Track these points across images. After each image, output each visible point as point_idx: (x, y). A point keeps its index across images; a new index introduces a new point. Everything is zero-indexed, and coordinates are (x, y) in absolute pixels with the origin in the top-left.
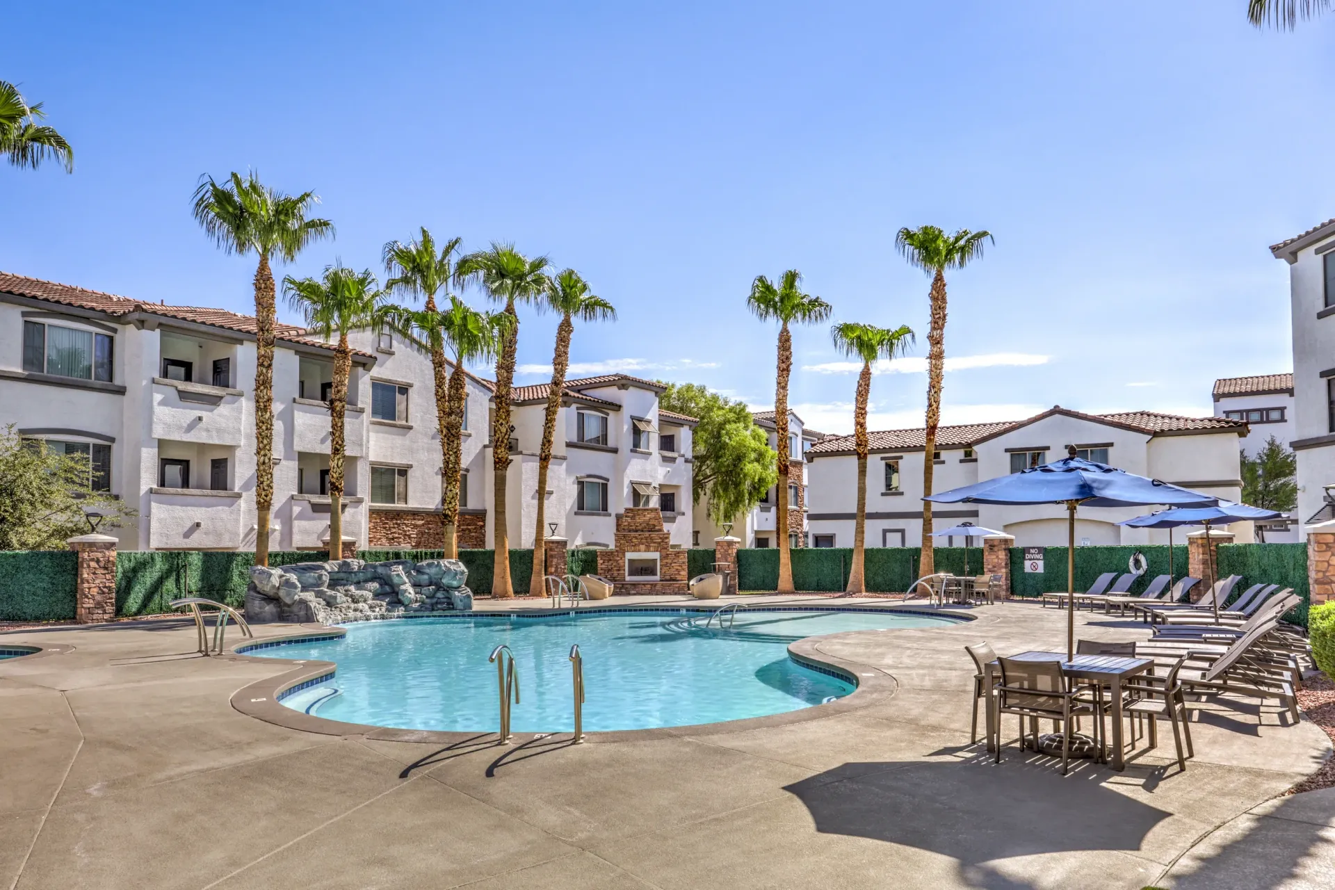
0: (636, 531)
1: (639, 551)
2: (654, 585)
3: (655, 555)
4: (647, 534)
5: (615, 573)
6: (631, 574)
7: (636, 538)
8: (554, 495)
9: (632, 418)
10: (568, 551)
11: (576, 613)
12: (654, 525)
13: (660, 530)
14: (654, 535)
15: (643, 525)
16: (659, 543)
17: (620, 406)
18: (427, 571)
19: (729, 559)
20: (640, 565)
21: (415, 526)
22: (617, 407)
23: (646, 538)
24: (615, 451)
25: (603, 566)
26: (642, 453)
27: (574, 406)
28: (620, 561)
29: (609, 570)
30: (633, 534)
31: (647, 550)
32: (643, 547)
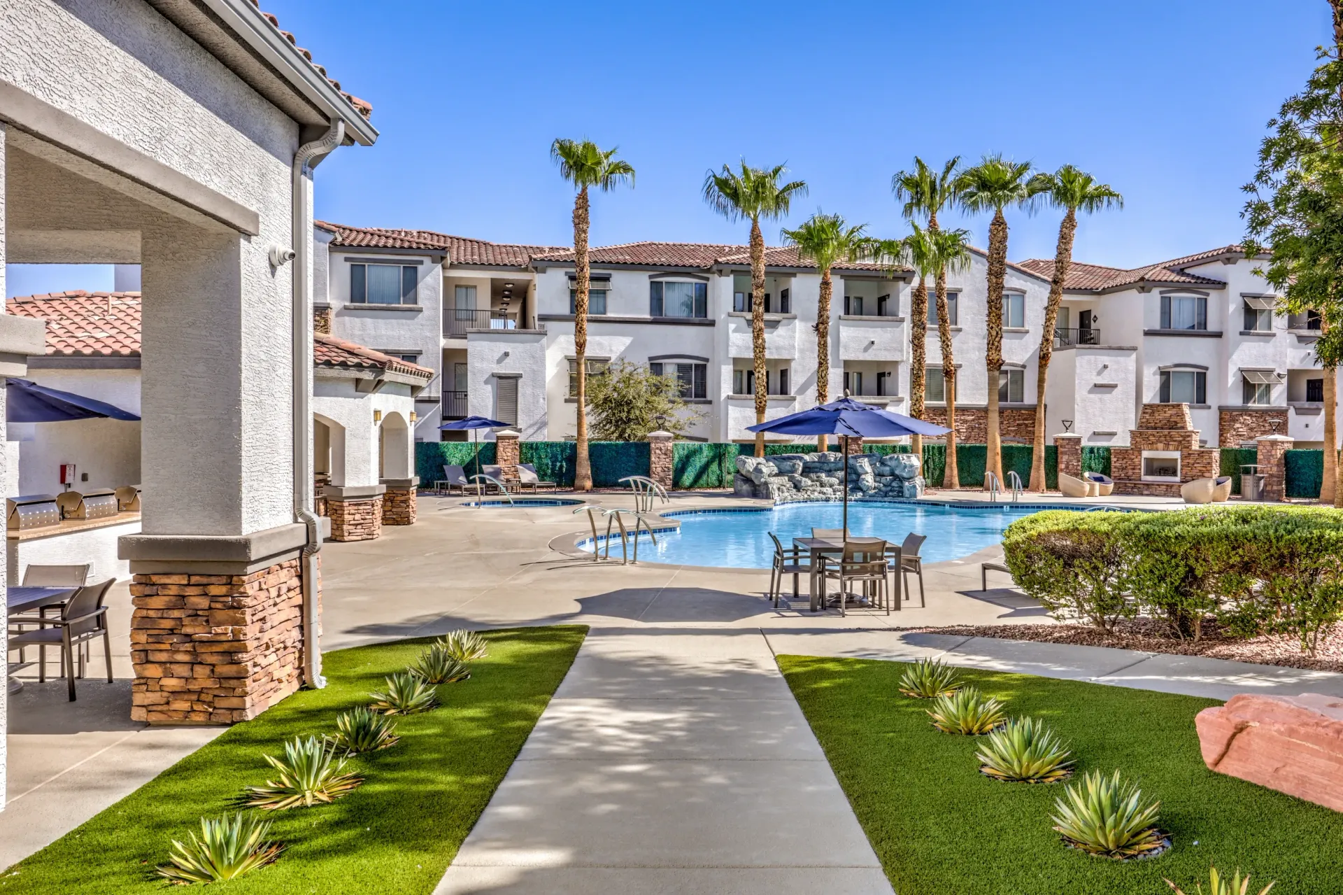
0: (1156, 428)
1: (1157, 449)
2: (1169, 486)
3: (1176, 455)
4: (1166, 432)
5: (1130, 472)
6: (1147, 473)
7: (1154, 436)
8: (1119, 387)
9: (1243, 296)
10: (1082, 449)
11: (1011, 507)
12: (1176, 423)
13: (1183, 428)
14: (1173, 432)
15: (1163, 422)
16: (1180, 442)
17: (1225, 284)
18: (889, 463)
19: (1272, 461)
20: (1156, 465)
21: (965, 422)
22: (1221, 285)
23: (1165, 436)
24: (1219, 335)
25: (1117, 464)
26: (1258, 335)
27: (1156, 292)
28: (1136, 460)
29: (1123, 469)
30: (1150, 431)
31: (1166, 448)
32: (1160, 446)
